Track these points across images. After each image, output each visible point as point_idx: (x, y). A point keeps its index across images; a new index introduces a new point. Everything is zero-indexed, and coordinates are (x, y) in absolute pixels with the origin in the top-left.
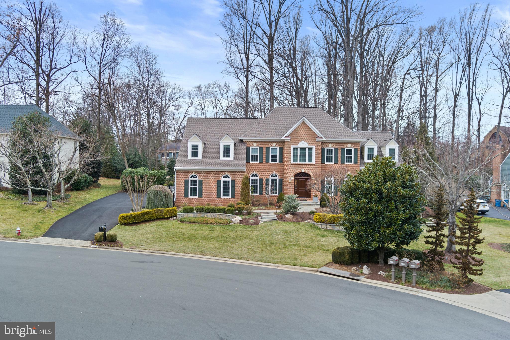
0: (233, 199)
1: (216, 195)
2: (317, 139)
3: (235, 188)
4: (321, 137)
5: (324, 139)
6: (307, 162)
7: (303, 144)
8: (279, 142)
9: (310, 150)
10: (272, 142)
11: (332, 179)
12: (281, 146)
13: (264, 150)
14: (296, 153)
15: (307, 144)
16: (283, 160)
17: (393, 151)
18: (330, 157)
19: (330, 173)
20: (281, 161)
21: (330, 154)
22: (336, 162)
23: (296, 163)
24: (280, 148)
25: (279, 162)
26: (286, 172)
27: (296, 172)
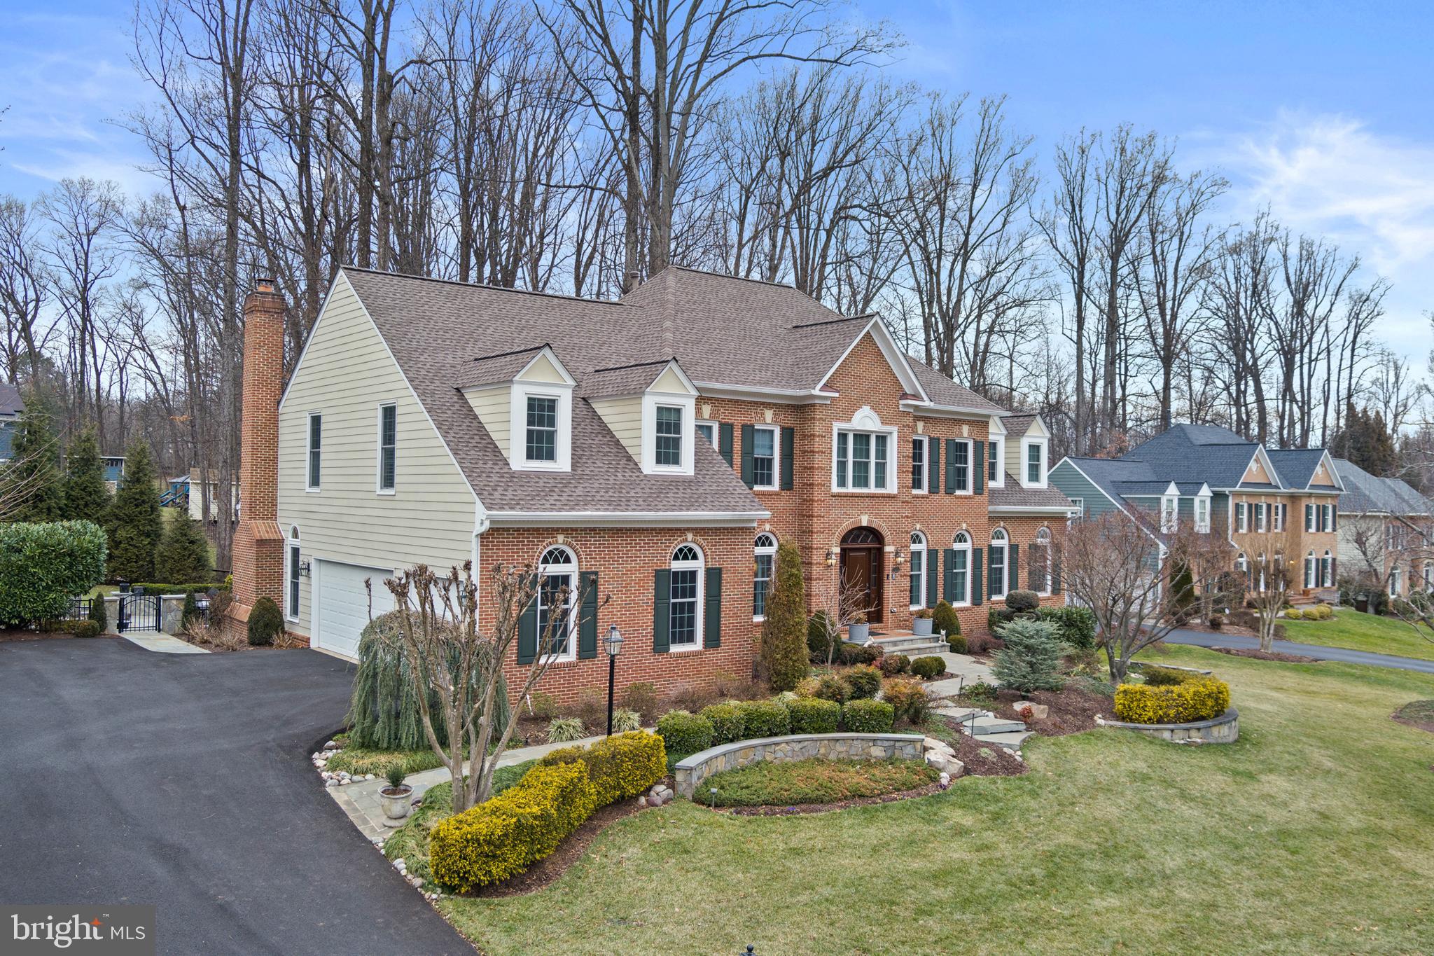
0: (712, 655)
1: (650, 642)
2: (902, 402)
3: (720, 602)
4: (916, 396)
5: (927, 403)
6: (872, 489)
7: (865, 420)
8: (781, 405)
9: (882, 439)
10: (759, 404)
11: (922, 547)
12: (790, 422)
13: (737, 434)
14: (842, 452)
15: (879, 422)
16: (796, 480)
17: (1034, 450)
18: (917, 471)
19: (918, 526)
20: (787, 484)
21: (917, 456)
22: (934, 489)
23: (842, 490)
24: (783, 430)
25: (782, 488)
26: (817, 525)
27: (847, 525)
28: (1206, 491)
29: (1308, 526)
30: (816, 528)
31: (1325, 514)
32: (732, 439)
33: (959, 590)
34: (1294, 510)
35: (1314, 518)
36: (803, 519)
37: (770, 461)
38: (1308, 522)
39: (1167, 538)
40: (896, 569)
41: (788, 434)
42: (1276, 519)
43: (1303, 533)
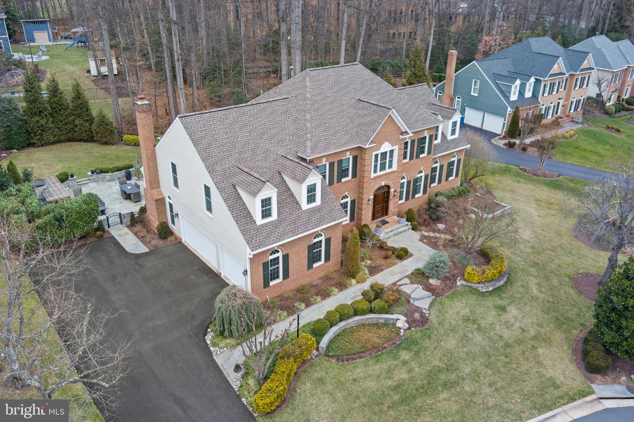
0: (327, 264)
1: (306, 266)
2: (401, 136)
3: (330, 248)
4: (407, 133)
5: (411, 135)
6: (387, 171)
7: (386, 147)
8: (353, 149)
9: (392, 151)
10: (344, 151)
11: (405, 181)
12: (355, 154)
13: (336, 165)
14: (376, 161)
15: (391, 146)
16: (358, 173)
17: (455, 124)
18: (405, 153)
19: (404, 174)
20: (354, 175)
21: (406, 148)
22: (411, 158)
23: (376, 175)
24: (353, 157)
25: (353, 178)
26: (365, 191)
27: (377, 187)
28: (532, 80)
29: (575, 86)
30: (365, 192)
31: (584, 80)
32: (334, 167)
33: (418, 190)
34: (570, 80)
35: (578, 83)
36: (360, 188)
37: (348, 169)
38: (576, 84)
39: (511, 103)
40: (394, 196)
41: (355, 158)
42: (562, 85)
43: (573, 90)
